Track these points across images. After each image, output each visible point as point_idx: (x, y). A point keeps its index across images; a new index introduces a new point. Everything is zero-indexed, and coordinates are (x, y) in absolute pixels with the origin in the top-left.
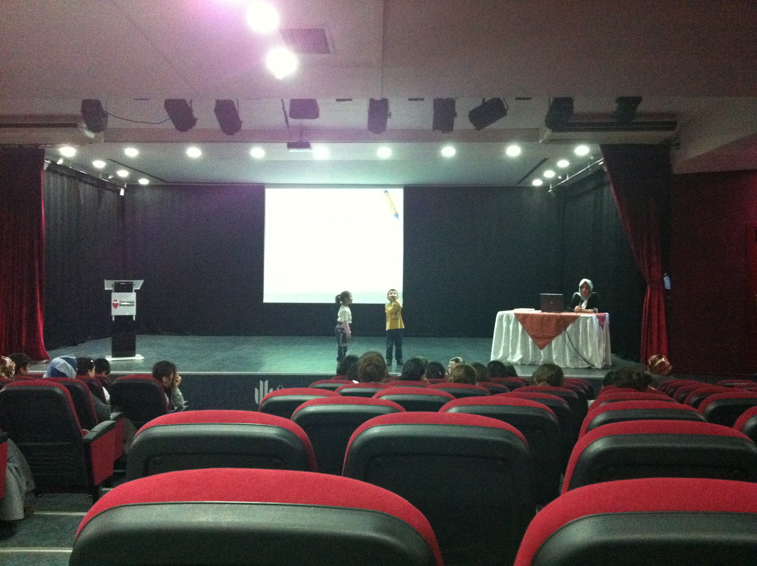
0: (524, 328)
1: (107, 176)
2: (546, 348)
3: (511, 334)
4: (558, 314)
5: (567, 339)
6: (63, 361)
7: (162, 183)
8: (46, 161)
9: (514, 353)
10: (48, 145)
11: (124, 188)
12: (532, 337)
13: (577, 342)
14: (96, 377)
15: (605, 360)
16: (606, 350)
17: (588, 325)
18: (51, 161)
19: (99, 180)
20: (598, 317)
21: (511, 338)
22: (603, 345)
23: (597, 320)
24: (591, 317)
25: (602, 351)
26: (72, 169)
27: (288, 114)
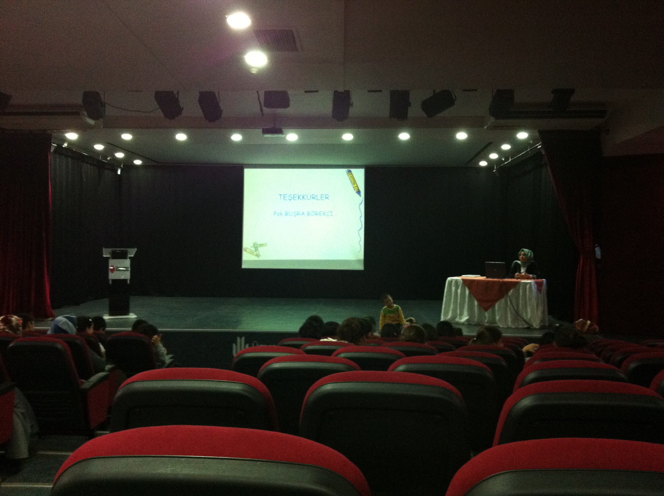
0: (470, 293)
1: (106, 158)
2: (490, 310)
3: (459, 298)
4: (501, 280)
5: (509, 303)
6: (65, 320)
7: (154, 164)
8: (53, 144)
9: (461, 314)
10: (55, 131)
11: (121, 167)
12: (478, 300)
13: (518, 305)
14: (94, 333)
15: (543, 321)
16: (543, 312)
17: (528, 290)
18: (57, 145)
19: (99, 161)
20: (537, 283)
21: (459, 301)
22: (541, 308)
23: (536, 286)
24: (530, 283)
25: (540, 313)
26: (75, 152)
27: (263, 104)
